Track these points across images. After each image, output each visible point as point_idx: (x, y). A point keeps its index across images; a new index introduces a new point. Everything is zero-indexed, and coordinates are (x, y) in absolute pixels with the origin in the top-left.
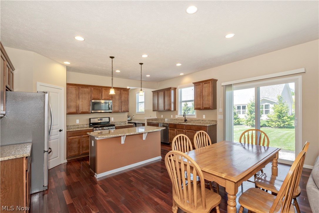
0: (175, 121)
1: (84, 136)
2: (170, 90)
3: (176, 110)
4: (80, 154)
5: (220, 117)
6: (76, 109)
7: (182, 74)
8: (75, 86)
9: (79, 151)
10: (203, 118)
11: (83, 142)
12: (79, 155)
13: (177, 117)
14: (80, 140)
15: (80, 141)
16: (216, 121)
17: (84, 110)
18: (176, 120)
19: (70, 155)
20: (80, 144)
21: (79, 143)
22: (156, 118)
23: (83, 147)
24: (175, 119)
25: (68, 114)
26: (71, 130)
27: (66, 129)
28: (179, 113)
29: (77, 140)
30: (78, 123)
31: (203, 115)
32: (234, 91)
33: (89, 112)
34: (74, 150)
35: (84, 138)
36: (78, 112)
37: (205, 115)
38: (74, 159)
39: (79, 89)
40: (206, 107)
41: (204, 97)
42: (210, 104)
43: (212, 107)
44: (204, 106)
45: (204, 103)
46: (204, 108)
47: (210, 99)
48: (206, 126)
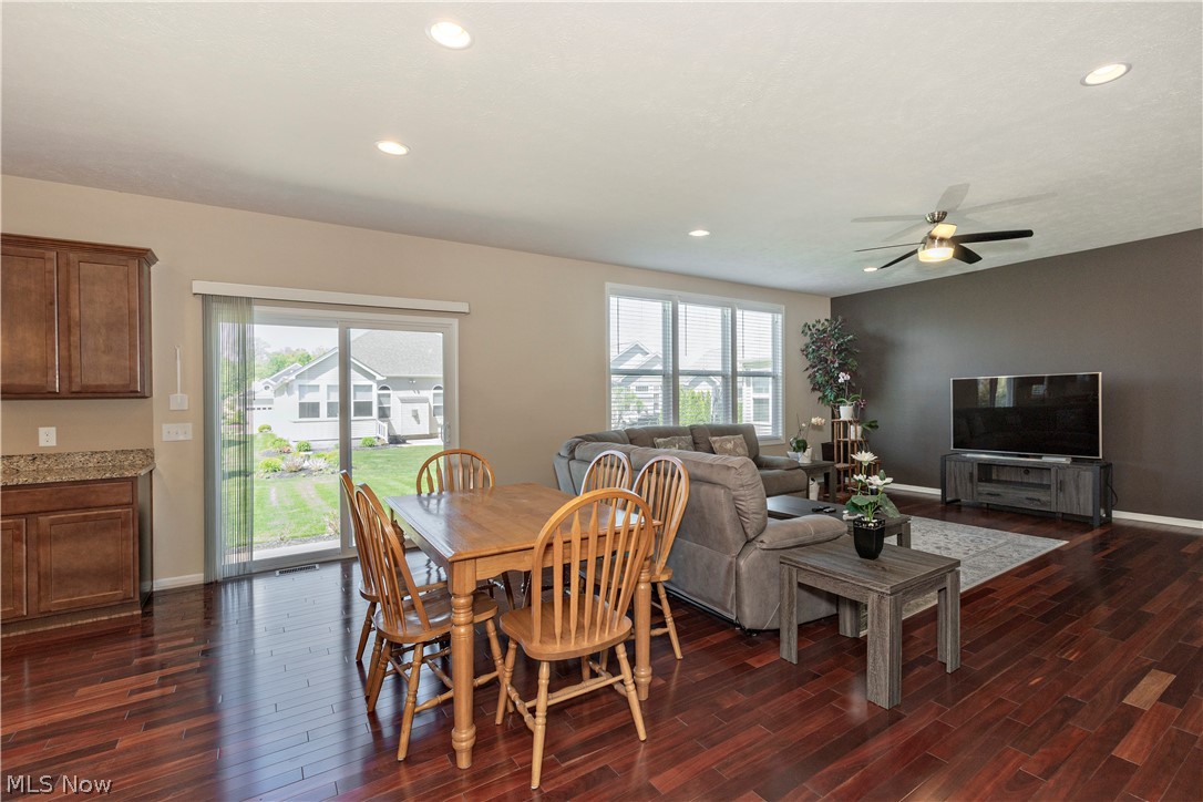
5: (173, 433)
10: (42, 444)
16: (148, 454)
31: (43, 429)
37: (52, 429)
40: (99, 383)
41: (75, 331)
42: (132, 369)
43: (143, 386)
44: (78, 380)
45: (75, 362)
46: (73, 390)
47: (132, 346)
48: (133, 480)
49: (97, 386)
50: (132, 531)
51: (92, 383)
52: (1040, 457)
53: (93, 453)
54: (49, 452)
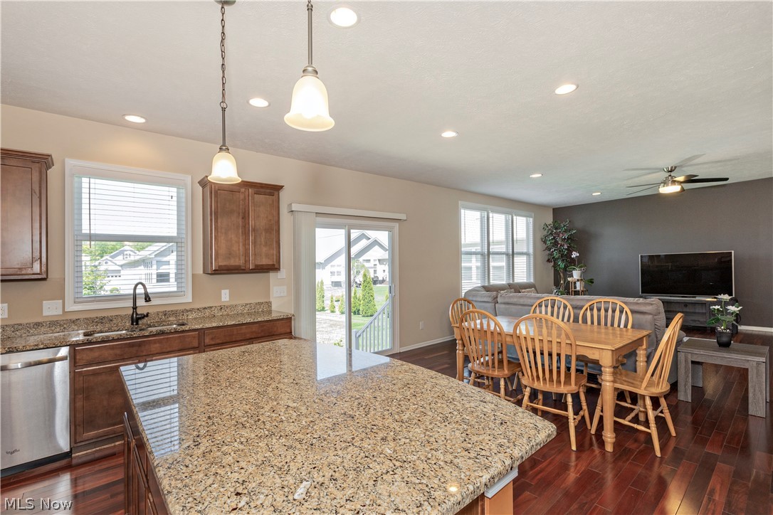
0: (45, 330)
5: (278, 292)
10: (223, 299)
13: (55, 309)
16: (269, 304)
18: (54, 324)
24: (39, 324)
31: (225, 291)
42: (276, 256)
43: (277, 264)
44: (253, 262)
46: (252, 267)
47: (276, 242)
48: (290, 319)
49: (261, 266)
52: (695, 297)
53: (246, 304)
54: (226, 304)
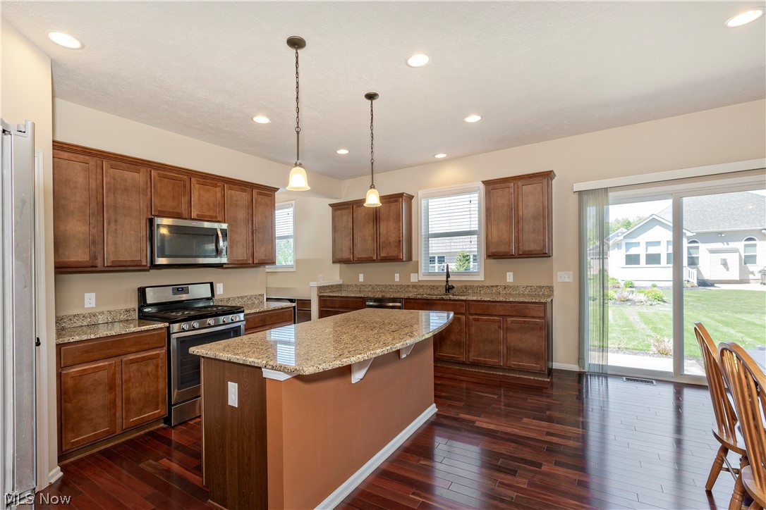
0: (410, 289)
1: (131, 357)
2: (397, 201)
3: (414, 259)
4: (119, 431)
5: (563, 277)
6: (87, 250)
7: (441, 156)
8: (81, 157)
9: (112, 422)
10: (508, 280)
11: (128, 381)
12: (110, 435)
13: (414, 278)
14: (118, 376)
15: (118, 381)
16: (551, 288)
17: (125, 256)
18: (414, 286)
19: (73, 443)
20: (118, 389)
21: (112, 387)
22: (340, 282)
23: (128, 401)
24: (408, 286)
25: (62, 269)
26: (77, 338)
27: (54, 335)
28: (423, 268)
29: (103, 376)
30: (93, 305)
31: (508, 273)
32: (610, 207)
33: (144, 263)
34: (91, 420)
35: (134, 367)
36: (99, 262)
37: (512, 273)
38: (92, 455)
39: (99, 170)
40: (529, 249)
41: (521, 222)
42: (544, 241)
43: (549, 250)
44: (521, 248)
45: (521, 239)
46: (520, 253)
47: (544, 228)
48: (545, 304)
49: (529, 251)
50: (544, 333)
51: (528, 249)
53: (527, 287)
54: (511, 285)
